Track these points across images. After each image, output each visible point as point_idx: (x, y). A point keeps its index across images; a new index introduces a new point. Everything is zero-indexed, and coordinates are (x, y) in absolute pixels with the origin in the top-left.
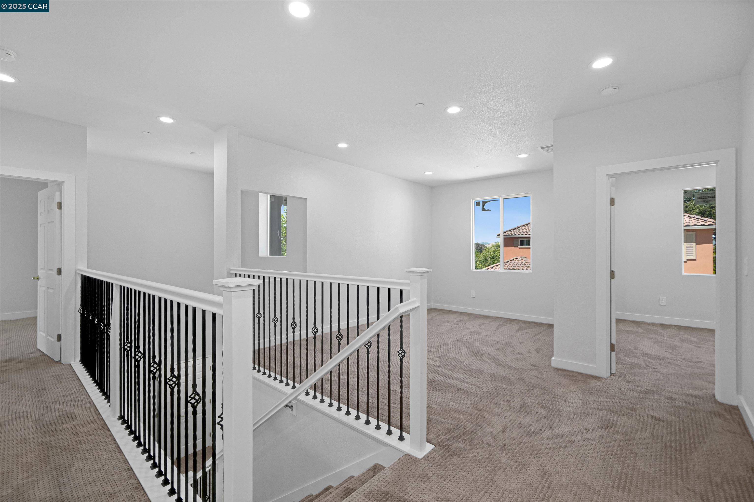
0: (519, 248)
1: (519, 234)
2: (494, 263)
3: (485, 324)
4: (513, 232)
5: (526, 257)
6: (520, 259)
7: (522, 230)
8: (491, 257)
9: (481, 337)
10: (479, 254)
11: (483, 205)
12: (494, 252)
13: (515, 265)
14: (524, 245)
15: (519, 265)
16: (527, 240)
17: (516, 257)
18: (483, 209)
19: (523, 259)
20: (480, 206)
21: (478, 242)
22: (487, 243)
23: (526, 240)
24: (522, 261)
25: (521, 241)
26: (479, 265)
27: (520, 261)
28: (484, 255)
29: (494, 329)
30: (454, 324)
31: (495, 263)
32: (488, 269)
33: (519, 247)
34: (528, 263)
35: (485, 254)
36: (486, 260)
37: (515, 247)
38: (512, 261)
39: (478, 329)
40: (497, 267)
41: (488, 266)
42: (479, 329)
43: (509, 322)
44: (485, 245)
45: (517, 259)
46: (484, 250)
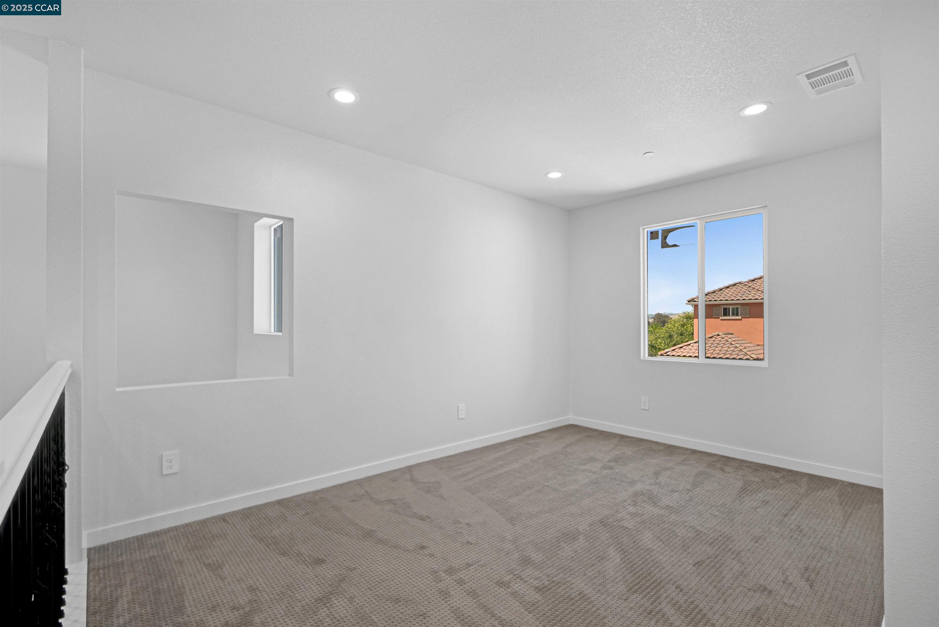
0: (722, 320)
1: (722, 299)
2: (682, 342)
3: (666, 469)
4: (713, 297)
5: (732, 333)
6: (724, 336)
7: (726, 294)
8: (678, 333)
9: (657, 511)
10: (661, 328)
11: (665, 238)
12: (683, 326)
13: (715, 345)
14: (729, 315)
15: (722, 345)
16: (734, 308)
17: (717, 333)
18: (665, 245)
19: (728, 335)
20: (658, 238)
21: (660, 313)
22: (672, 314)
23: (732, 308)
24: (726, 338)
25: (725, 309)
26: (661, 343)
27: (723, 338)
28: (668, 329)
29: (688, 487)
30: (604, 468)
31: (685, 342)
32: (674, 350)
33: (721, 318)
34: (736, 342)
35: (670, 329)
36: (670, 336)
37: (715, 318)
38: (711, 339)
39: (651, 484)
40: (688, 348)
41: (675, 345)
42: (655, 484)
43: (719, 465)
44: (670, 317)
45: (718, 335)
46: (668, 322)
